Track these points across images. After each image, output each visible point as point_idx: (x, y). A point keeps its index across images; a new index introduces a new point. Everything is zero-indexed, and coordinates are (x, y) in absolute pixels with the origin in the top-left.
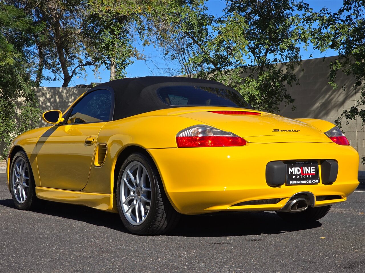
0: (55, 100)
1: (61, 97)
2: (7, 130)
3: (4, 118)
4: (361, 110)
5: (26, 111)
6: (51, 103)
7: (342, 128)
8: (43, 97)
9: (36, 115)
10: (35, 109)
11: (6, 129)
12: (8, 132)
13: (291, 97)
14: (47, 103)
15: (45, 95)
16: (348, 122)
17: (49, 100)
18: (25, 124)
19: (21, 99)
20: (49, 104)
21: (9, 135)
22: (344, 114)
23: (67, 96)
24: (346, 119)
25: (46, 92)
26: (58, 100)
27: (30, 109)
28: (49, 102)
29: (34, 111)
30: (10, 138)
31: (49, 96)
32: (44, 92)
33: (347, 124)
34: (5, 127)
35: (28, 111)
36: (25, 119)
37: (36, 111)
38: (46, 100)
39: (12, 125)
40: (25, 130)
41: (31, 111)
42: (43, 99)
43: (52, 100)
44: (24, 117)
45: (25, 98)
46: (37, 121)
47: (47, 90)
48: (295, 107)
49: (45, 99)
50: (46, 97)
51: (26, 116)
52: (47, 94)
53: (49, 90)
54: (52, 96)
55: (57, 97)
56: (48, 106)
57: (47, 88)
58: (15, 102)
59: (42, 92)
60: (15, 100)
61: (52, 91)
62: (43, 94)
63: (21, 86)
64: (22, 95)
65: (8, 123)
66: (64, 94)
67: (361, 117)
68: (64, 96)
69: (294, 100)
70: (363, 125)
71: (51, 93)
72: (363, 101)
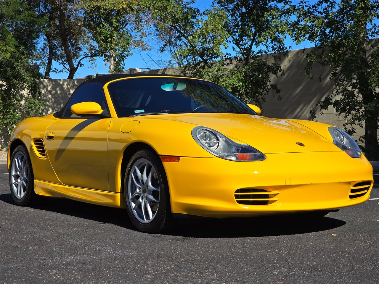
0: (56, 92)
1: (62, 89)
2: (12, 122)
3: (8, 111)
4: (335, 100)
5: (30, 103)
6: (52, 95)
7: (316, 117)
8: (44, 90)
9: (39, 107)
10: (38, 102)
11: (10, 121)
12: (12, 124)
13: (277, 87)
15: (46, 87)
17: (50, 92)
18: (29, 116)
19: (25, 92)
20: (50, 96)
21: (14, 127)
22: (319, 105)
23: (68, 88)
24: (321, 109)
25: (47, 84)
26: (59, 92)
27: (34, 101)
29: (38, 103)
31: (51, 88)
32: (45, 84)
33: (322, 113)
34: (10, 119)
35: (32, 103)
36: (29, 111)
37: (40, 103)
38: (47, 92)
39: (17, 118)
41: (35, 103)
42: (44, 91)
43: (54, 92)
44: (28, 109)
45: (29, 90)
46: (40, 113)
47: (48, 83)
48: (281, 97)
50: (47, 89)
51: (29, 108)
52: (48, 87)
53: (51, 82)
54: (54, 88)
55: (58, 89)
56: (50, 99)
57: (48, 81)
58: (19, 94)
59: (43, 84)
60: (19, 92)
61: (54, 83)
62: (44, 87)
63: (24, 78)
64: (26, 88)
65: (12, 115)
66: (65, 86)
67: (335, 108)
68: (65, 88)
69: (280, 90)
70: (336, 115)
71: (52, 85)
72: (337, 91)
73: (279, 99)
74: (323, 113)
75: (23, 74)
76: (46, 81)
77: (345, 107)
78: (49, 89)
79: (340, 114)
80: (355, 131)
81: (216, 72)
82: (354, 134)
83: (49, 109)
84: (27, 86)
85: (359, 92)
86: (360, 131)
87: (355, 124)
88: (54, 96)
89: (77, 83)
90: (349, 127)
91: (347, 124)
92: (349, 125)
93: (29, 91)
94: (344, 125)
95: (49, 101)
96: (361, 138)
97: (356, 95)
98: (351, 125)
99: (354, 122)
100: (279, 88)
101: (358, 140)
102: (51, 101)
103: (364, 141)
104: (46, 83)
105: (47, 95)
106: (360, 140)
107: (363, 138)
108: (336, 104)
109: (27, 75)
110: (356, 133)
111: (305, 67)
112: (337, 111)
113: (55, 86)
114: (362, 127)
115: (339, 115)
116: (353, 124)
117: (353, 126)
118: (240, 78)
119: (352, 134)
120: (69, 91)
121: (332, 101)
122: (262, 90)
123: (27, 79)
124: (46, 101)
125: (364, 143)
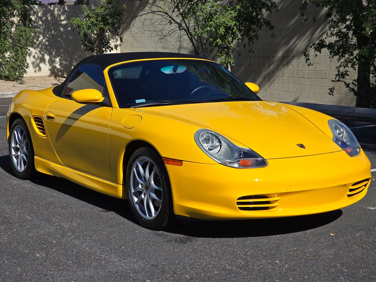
0: (47, 18)
1: (53, 15)
2: (3, 50)
4: (329, 42)
5: (21, 31)
6: (42, 21)
7: (309, 60)
8: (35, 16)
9: (30, 36)
10: (29, 29)
12: (3, 53)
13: (271, 24)
14: (39, 22)
15: (37, 13)
16: (316, 54)
17: (41, 18)
18: (20, 45)
19: (16, 19)
20: (40, 23)
21: (5, 56)
22: (313, 47)
23: (58, 14)
24: (314, 51)
26: (49, 18)
27: (25, 29)
28: (40, 21)
29: (29, 31)
30: (6, 58)
31: (41, 15)
32: (35, 10)
33: (315, 56)
35: (22, 32)
37: (31, 31)
38: (37, 19)
39: (7, 46)
40: (20, 51)
41: (25, 31)
42: (35, 18)
43: (44, 18)
44: (19, 38)
45: (19, 17)
46: (31, 41)
47: (39, 9)
48: (274, 34)
49: (37, 17)
50: (37, 16)
51: (20, 36)
52: (38, 13)
53: (41, 8)
54: (44, 14)
55: (49, 15)
56: (40, 25)
57: (38, 7)
58: (9, 21)
59: (33, 10)
60: (10, 19)
61: (44, 9)
62: (35, 13)
63: (14, 6)
64: (16, 15)
65: (3, 44)
66: (56, 12)
67: (329, 50)
68: (56, 14)
69: (274, 26)
70: (330, 58)
71: (42, 11)
72: (332, 33)
73: (273, 37)
74: (317, 56)
75: (13, 2)
76: (36, 7)
77: (338, 49)
78: (40, 15)
79: (333, 56)
80: (348, 73)
81: (210, 9)
82: (347, 77)
83: (40, 36)
84: (17, 14)
85: (353, 35)
86: (353, 74)
87: (348, 67)
88: (44, 23)
89: (68, 8)
90: (342, 69)
91: (340, 66)
92: (343, 67)
93: (19, 19)
94: (337, 68)
95: (40, 28)
96: (354, 82)
97: (350, 37)
98: (345, 67)
99: (347, 65)
100: (272, 25)
101: (351, 84)
102: (41, 27)
103: (357, 84)
104: (37, 9)
105: (37, 21)
106: (352, 83)
107: (356, 81)
108: (330, 46)
109: (17, 3)
110: (349, 75)
111: (300, 7)
112: (331, 54)
113: (45, 12)
114: (355, 70)
115: (332, 58)
116: (347, 67)
117: (347, 68)
118: (233, 15)
119: (345, 77)
120: (60, 17)
121: (326, 43)
122: (255, 26)
123: (17, 6)
124: (36, 27)
125: (357, 87)
